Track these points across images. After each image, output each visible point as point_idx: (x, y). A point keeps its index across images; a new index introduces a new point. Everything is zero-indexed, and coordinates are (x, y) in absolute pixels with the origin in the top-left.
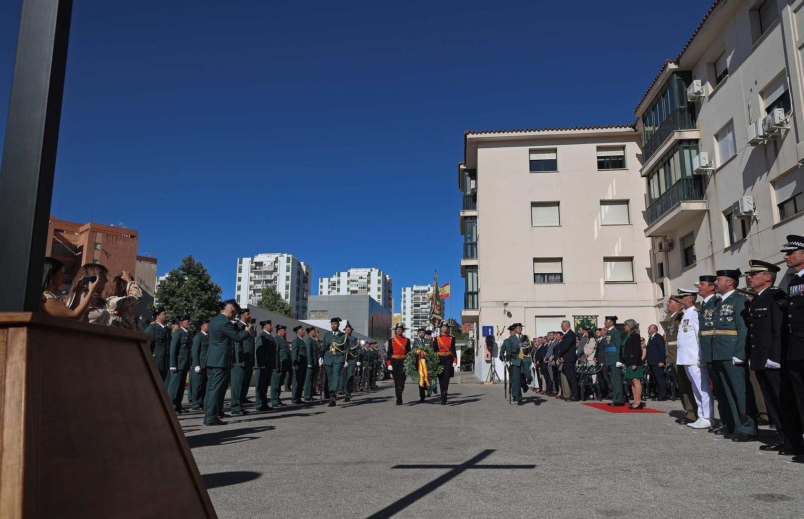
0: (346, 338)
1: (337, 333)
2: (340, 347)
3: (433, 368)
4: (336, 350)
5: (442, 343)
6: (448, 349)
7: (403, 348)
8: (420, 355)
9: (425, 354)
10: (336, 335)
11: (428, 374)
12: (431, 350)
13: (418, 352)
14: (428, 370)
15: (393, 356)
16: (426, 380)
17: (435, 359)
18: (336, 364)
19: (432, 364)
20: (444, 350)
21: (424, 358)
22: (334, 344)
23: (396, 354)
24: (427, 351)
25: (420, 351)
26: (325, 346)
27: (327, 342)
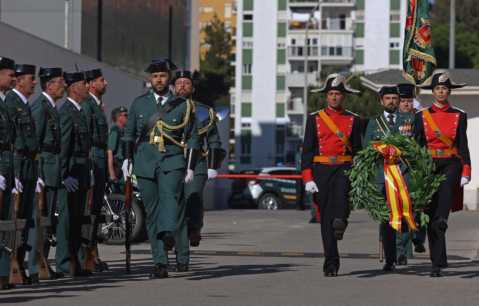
0: (188, 110)
1: (165, 100)
2: (174, 132)
3: (420, 185)
4: (167, 142)
5: (434, 128)
6: (449, 143)
7: (344, 139)
8: (388, 155)
9: (399, 152)
10: (163, 102)
11: (411, 199)
12: (411, 142)
13: (381, 148)
14: (409, 191)
15: (317, 159)
16: (406, 214)
17: (422, 163)
18: (166, 173)
19: (417, 176)
20: (439, 145)
21: (396, 163)
22: (160, 124)
23: (325, 154)
24: (402, 145)
25: (385, 146)
26: (135, 130)
27: (140, 121)
